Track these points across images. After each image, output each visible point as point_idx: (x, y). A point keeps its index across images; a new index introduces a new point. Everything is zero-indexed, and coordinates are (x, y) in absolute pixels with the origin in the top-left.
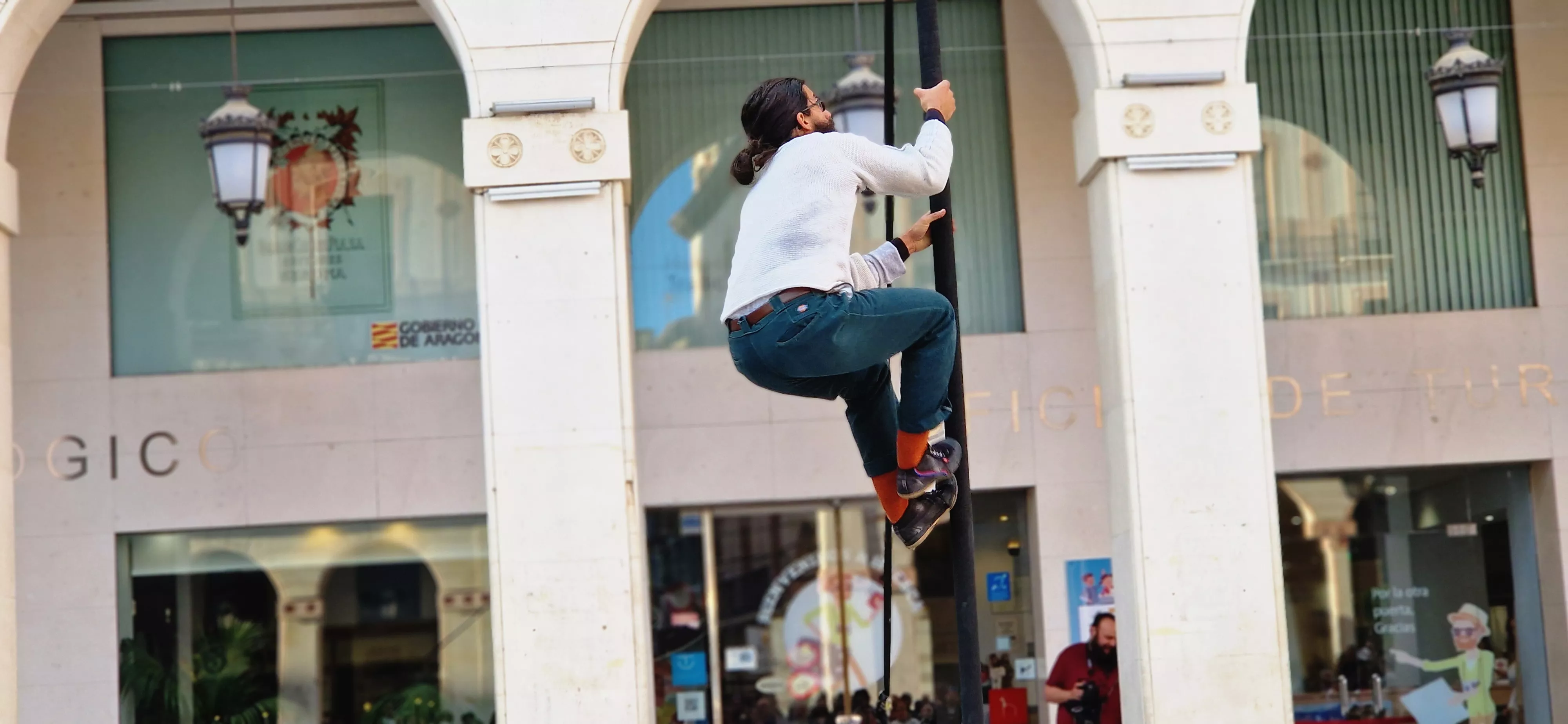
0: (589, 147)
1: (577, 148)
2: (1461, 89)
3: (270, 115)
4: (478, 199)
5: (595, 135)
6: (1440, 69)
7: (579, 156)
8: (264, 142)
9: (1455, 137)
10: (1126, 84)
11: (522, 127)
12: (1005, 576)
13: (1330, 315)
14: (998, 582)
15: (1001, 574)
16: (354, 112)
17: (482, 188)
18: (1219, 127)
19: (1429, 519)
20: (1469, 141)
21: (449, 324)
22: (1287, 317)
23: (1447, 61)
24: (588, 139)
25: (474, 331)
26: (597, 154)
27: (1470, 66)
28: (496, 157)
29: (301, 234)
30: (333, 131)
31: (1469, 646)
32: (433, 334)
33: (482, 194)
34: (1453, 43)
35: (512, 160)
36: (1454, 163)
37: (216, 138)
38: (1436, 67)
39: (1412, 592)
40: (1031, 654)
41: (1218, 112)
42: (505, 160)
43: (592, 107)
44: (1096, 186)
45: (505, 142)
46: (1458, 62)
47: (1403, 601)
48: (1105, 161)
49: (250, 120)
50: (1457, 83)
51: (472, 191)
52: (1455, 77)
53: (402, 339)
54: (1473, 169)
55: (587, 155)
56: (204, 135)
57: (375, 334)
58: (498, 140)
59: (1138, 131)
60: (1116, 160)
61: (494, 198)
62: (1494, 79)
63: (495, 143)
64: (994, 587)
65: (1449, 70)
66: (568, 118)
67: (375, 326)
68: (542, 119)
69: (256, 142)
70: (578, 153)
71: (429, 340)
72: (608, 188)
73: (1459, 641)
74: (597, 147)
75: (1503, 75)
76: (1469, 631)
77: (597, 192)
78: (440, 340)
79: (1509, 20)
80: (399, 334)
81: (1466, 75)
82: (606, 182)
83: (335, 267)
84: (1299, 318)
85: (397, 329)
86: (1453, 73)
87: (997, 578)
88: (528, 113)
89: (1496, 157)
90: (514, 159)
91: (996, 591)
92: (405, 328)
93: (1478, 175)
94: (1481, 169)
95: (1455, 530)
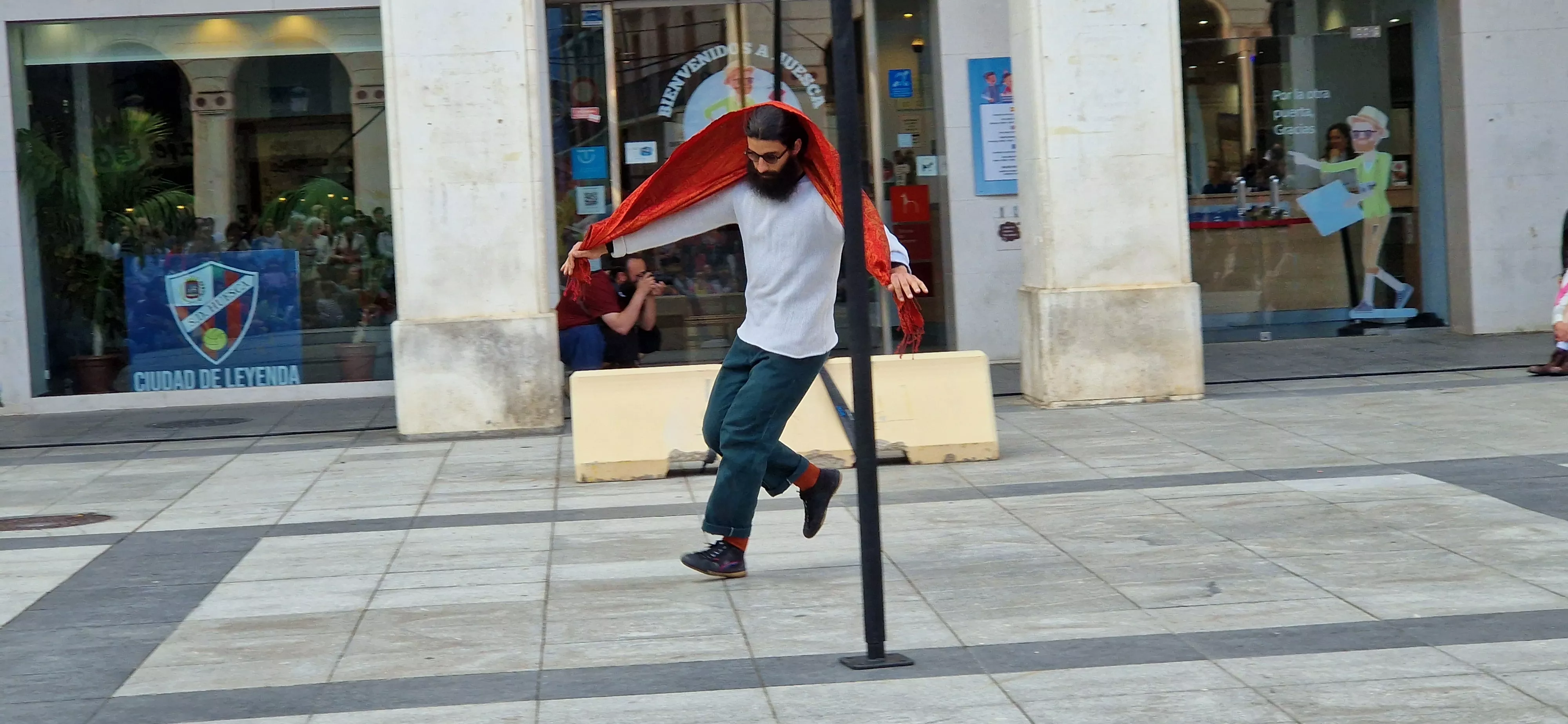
12: (906, 73)
14: (899, 79)
15: (902, 71)
19: (1334, 22)
31: (1367, 148)
39: (1314, 94)
40: (934, 152)
47: (1304, 103)
64: (896, 84)
73: (1358, 143)
76: (1368, 133)
87: (899, 74)
91: (898, 87)
95: (1359, 32)
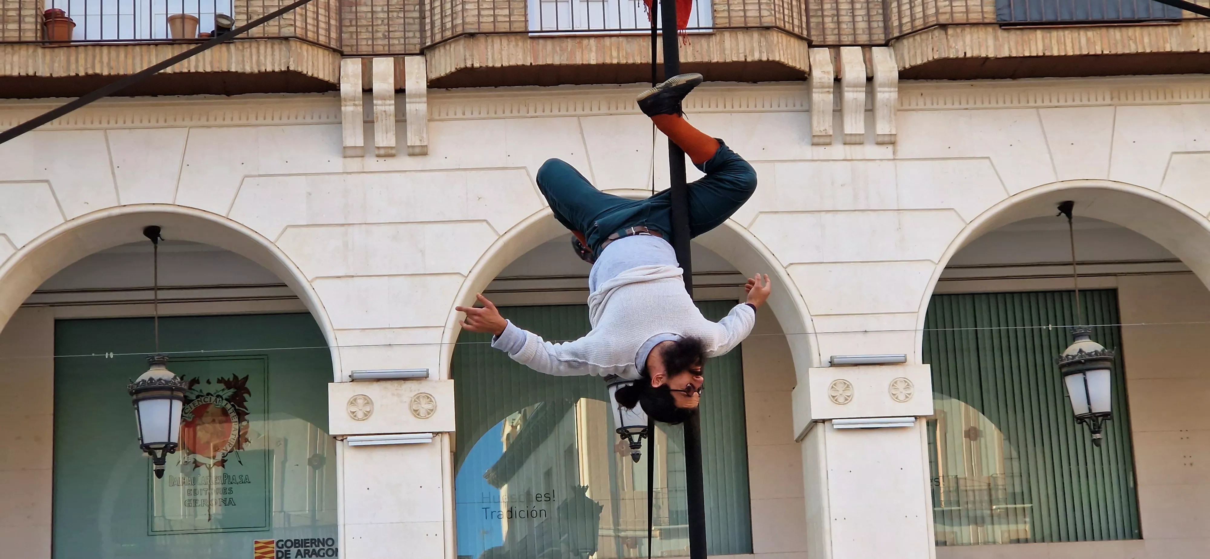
0: (424, 406)
1: (415, 407)
2: (1083, 372)
3: (182, 379)
4: (339, 444)
5: (429, 398)
6: (1067, 356)
7: (416, 413)
8: (178, 398)
9: (1080, 407)
10: (832, 364)
11: (373, 391)
13: (986, 543)
16: (246, 378)
17: (343, 436)
18: (902, 397)
20: (1090, 410)
21: (314, 541)
22: (953, 545)
23: (1073, 350)
24: (423, 401)
25: (333, 547)
26: (430, 412)
27: (1089, 354)
28: (354, 413)
29: (203, 470)
30: (229, 393)
32: (302, 549)
33: (342, 440)
34: (1076, 337)
35: (366, 415)
36: (1078, 427)
37: (140, 396)
38: (1064, 355)
41: (901, 386)
42: (360, 415)
43: (427, 377)
44: (808, 443)
45: (360, 401)
46: (1081, 351)
48: (816, 422)
49: (167, 382)
50: (1080, 367)
51: (335, 437)
52: (1079, 362)
53: (277, 552)
54: (1093, 432)
55: (422, 413)
56: (132, 394)
57: (257, 549)
58: (355, 400)
59: (841, 400)
60: (824, 421)
61: (351, 444)
62: (1108, 364)
63: (353, 402)
65: (1074, 357)
66: (409, 385)
67: (256, 542)
68: (388, 384)
69: (171, 398)
70: (416, 411)
71: (299, 553)
72: (438, 438)
74: (430, 407)
75: (1113, 362)
77: (430, 441)
78: (307, 552)
79: (1118, 321)
80: (276, 549)
81: (1085, 361)
82: (437, 433)
83: (228, 496)
84: (962, 544)
85: (274, 545)
86: (1077, 358)
88: (379, 380)
89: (1109, 422)
90: (367, 415)
92: (280, 544)
93: (1098, 436)
94: (1099, 432)
